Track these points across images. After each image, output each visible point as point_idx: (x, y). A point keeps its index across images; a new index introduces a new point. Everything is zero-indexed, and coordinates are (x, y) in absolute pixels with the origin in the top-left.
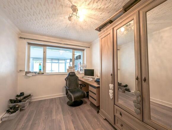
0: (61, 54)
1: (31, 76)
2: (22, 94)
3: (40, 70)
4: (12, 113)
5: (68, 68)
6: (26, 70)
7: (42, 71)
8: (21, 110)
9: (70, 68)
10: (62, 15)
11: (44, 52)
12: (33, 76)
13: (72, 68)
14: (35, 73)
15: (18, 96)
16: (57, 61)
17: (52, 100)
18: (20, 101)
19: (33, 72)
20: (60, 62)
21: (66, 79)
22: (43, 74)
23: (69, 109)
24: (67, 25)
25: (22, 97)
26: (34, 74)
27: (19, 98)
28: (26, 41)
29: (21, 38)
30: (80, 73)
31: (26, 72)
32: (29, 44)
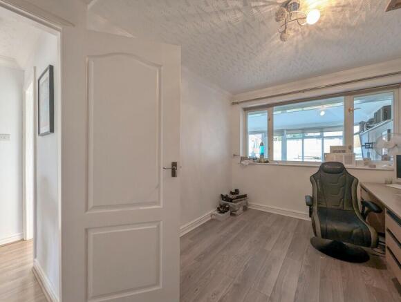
0: (322, 113)
1: (247, 164)
2: (237, 192)
3: (262, 155)
4: (221, 212)
5: (329, 152)
6: (241, 155)
7: (266, 156)
8: (232, 214)
9: (334, 152)
10: (273, 37)
11: (269, 120)
12: (250, 164)
13: (344, 151)
14: (254, 159)
15: (232, 193)
16: (319, 134)
17: (281, 219)
18: (231, 200)
19: (250, 159)
20: (326, 134)
21: (313, 179)
22: (267, 162)
23: (309, 251)
24: (297, 46)
25: (234, 196)
26: (251, 162)
27: (231, 196)
28: (240, 107)
29: (233, 104)
30: (375, 166)
31: (242, 158)
32: (246, 110)
